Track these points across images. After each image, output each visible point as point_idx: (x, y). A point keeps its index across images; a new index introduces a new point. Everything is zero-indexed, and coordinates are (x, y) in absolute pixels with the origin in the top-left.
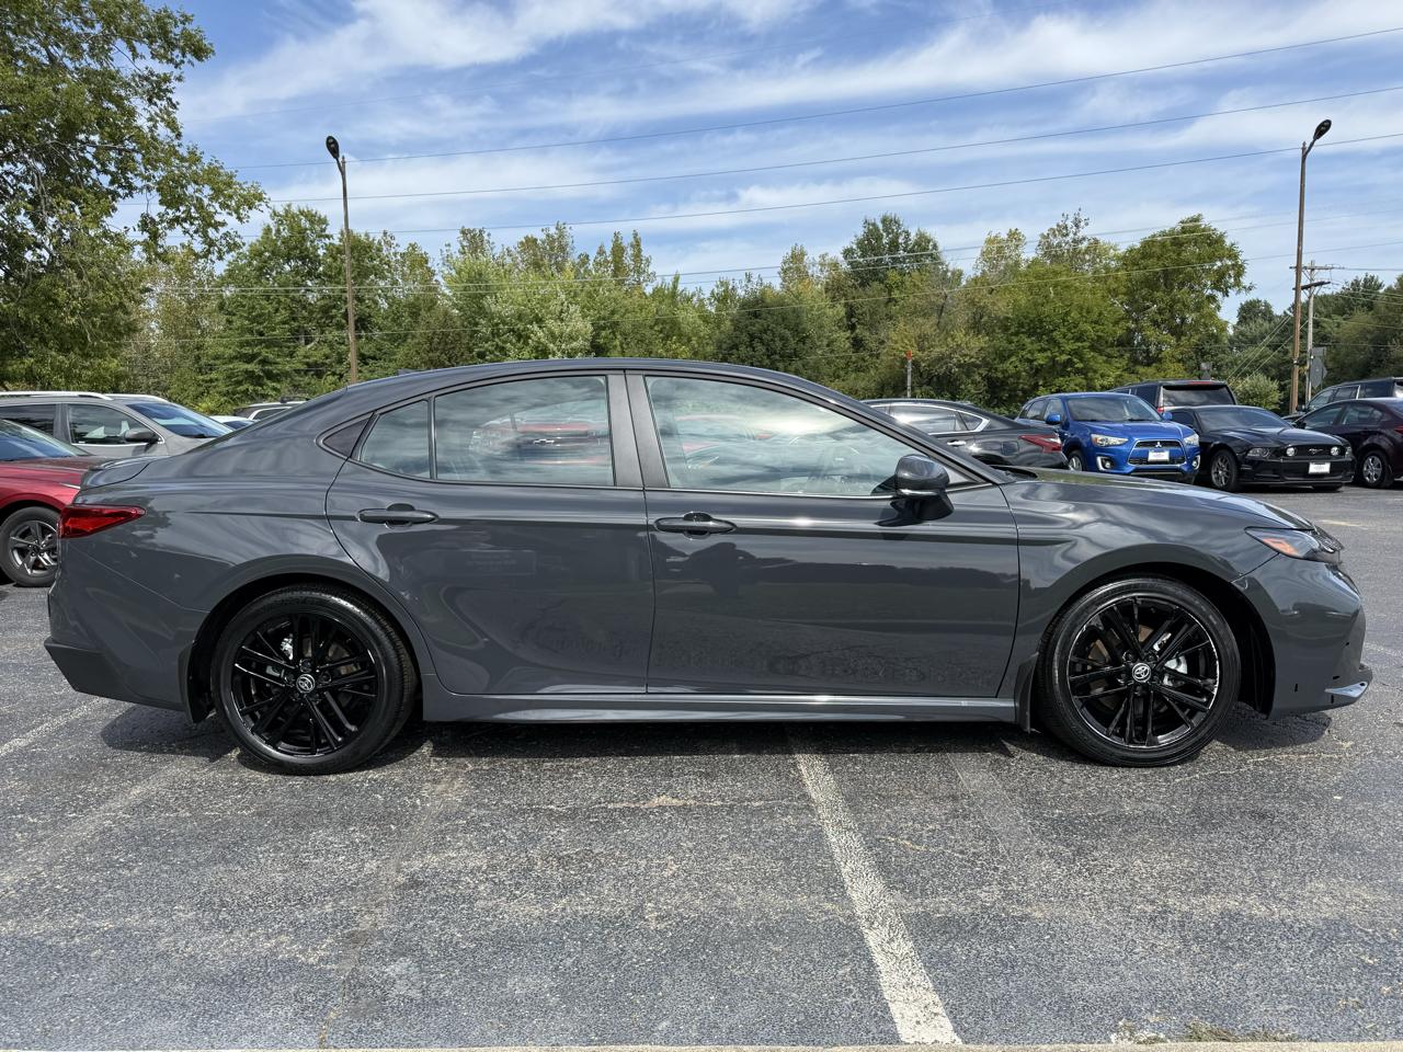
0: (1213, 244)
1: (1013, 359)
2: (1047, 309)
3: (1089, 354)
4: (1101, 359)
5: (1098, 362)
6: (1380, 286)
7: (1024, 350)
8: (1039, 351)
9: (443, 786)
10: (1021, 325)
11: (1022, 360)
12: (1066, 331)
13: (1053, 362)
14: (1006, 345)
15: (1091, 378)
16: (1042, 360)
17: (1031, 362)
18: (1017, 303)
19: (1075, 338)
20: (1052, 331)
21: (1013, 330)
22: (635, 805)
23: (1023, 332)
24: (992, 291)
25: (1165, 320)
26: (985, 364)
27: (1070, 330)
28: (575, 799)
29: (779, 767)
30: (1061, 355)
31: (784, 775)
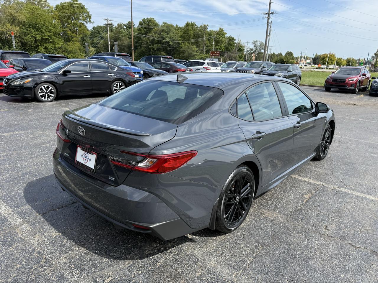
0: (83, 8)
1: (29, 36)
2: (38, 21)
3: (53, 37)
4: (57, 39)
6: (113, 26)
7: (32, 33)
8: (37, 34)
9: (268, 214)
10: (30, 25)
11: (32, 36)
12: (45, 29)
13: (42, 38)
14: (26, 31)
15: (54, 45)
16: (39, 37)
17: (35, 38)
18: (26, 17)
19: (48, 31)
20: (41, 28)
21: (27, 26)
22: (307, 199)
23: (31, 27)
24: (17, 12)
25: (72, 29)
26: (19, 36)
27: (46, 29)
28: (296, 203)
29: (296, 179)
30: (45, 36)
31: (301, 181)
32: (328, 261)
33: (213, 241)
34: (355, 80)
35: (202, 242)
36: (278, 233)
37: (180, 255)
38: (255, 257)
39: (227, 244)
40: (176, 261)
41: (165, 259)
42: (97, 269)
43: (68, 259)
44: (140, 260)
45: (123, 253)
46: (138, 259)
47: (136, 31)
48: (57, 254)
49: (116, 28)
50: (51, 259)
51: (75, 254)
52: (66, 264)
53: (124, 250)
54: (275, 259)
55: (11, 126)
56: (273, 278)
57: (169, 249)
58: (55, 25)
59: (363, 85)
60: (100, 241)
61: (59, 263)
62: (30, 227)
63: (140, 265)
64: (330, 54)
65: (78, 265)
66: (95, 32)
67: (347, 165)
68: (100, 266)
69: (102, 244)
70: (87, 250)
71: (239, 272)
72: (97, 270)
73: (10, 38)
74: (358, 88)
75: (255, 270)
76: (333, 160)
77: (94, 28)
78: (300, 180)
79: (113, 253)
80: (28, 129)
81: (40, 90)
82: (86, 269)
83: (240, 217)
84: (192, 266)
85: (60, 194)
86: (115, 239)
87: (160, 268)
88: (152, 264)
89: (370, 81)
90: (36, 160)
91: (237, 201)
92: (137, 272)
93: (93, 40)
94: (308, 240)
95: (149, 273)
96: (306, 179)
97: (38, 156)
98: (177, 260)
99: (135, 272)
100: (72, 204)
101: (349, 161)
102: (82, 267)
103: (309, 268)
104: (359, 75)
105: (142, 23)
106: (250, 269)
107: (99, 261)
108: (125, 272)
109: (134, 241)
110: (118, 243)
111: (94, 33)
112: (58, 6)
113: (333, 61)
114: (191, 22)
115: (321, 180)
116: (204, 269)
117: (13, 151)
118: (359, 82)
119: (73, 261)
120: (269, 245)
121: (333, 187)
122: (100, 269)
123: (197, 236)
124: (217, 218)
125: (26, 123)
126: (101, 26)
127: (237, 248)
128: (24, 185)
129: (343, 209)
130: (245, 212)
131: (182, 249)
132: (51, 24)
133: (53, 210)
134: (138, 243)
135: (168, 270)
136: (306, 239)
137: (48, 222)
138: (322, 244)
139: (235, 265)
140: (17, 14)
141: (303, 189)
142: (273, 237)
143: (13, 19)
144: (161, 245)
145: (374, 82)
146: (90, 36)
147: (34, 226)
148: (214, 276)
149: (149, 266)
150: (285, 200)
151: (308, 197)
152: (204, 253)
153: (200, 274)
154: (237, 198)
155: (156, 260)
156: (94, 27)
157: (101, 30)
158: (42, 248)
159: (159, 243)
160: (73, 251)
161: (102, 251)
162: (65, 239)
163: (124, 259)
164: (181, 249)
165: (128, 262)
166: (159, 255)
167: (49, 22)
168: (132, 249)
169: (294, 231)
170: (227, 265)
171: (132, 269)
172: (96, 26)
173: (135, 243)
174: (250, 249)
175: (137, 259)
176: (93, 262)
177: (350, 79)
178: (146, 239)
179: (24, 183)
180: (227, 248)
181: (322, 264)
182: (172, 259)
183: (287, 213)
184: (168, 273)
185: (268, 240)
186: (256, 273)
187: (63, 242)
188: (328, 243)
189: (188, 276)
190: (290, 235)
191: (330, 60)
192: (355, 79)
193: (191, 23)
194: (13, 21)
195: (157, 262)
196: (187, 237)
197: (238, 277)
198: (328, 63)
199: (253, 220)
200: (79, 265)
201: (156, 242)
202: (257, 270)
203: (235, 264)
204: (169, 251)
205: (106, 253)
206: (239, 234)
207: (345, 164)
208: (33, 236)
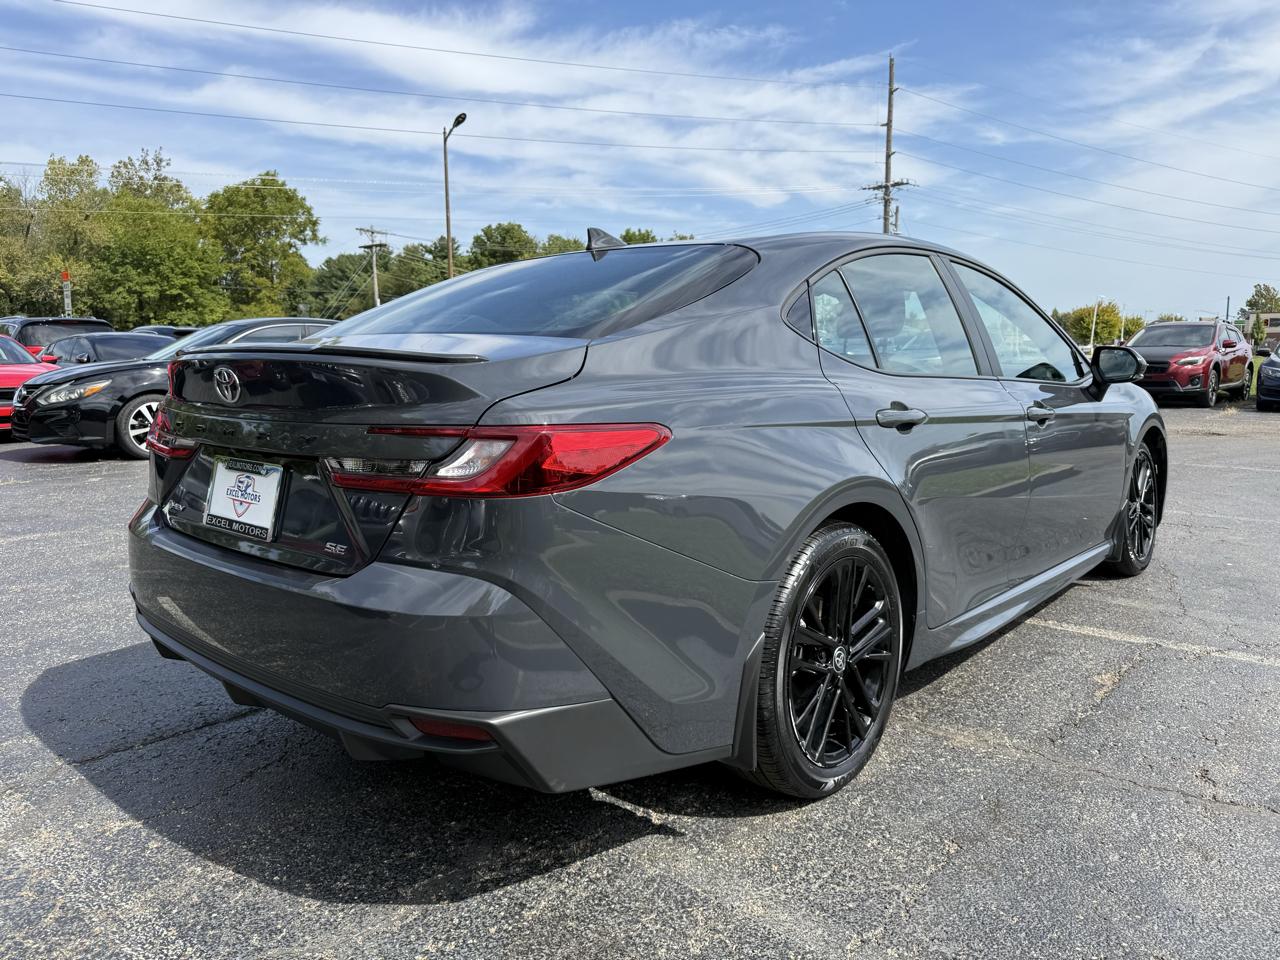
0: (291, 200)
1: (120, 289)
2: (151, 242)
3: (197, 291)
4: (209, 296)
5: (207, 298)
6: (391, 253)
7: (131, 281)
8: (147, 284)
9: (963, 738)
10: (124, 256)
11: (130, 291)
12: (173, 266)
13: (163, 296)
14: (111, 275)
15: (201, 313)
16: (151, 293)
17: (140, 294)
18: (115, 233)
19: (183, 273)
20: (158, 265)
21: (116, 260)
22: (1105, 689)
23: (127, 263)
24: (87, 217)
25: (259, 264)
26: (90, 293)
27: (176, 265)
28: (1068, 701)
29: (1053, 633)
30: (170, 289)
31: (1073, 636)
32: (1239, 886)
33: (752, 828)
34: (1200, 362)
35: (706, 833)
36: (1012, 798)
37: (618, 881)
38: (930, 880)
39: (811, 839)
40: (600, 900)
41: (558, 897)
42: (272, 939)
43: (153, 908)
44: (452, 901)
45: (383, 882)
46: (445, 900)
47: (465, 265)
48: (115, 890)
49: (400, 261)
50: (84, 909)
51: (187, 888)
52: (146, 922)
53: (390, 870)
54: (1018, 883)
55: (21, 520)
56: (1018, 952)
57: (575, 861)
58: (204, 252)
59: (1231, 381)
60: (294, 841)
61: (114, 920)
62: (24, 804)
63: (452, 920)
64: (1099, 306)
65: (194, 925)
66: (334, 276)
67: (1232, 586)
68: (284, 927)
69: (300, 852)
70: (239, 872)
71: (870, 935)
72: (271, 944)
73: (59, 297)
74: (1214, 390)
75: (937, 925)
76: (1178, 574)
77: (329, 262)
78: (1065, 634)
79: (345, 881)
80: (77, 525)
81: (135, 418)
82: (226, 939)
83: (853, 738)
84: (673, 919)
85: (158, 701)
86: (353, 834)
87: (537, 927)
88: (502, 914)
89: (1251, 366)
90: (89, 607)
91: (838, 669)
92: (440, 944)
93: (326, 301)
94: (1140, 816)
95: (490, 946)
96: (1087, 630)
97: (96, 594)
98: (608, 897)
99: (430, 947)
100: (201, 728)
101: (1238, 575)
102: (211, 933)
103: (1168, 913)
104: (1212, 347)
105: (483, 240)
106: (919, 924)
107: (284, 909)
108: (389, 946)
109: (432, 837)
110: (366, 846)
111: (330, 278)
112: (215, 196)
113: (1113, 326)
114: (639, 231)
115: (1147, 631)
116: (720, 927)
117: (13, 583)
118: (1214, 368)
119: (175, 911)
120: (982, 837)
121: (1197, 649)
122: (283, 938)
123: (686, 814)
124: (761, 722)
125: (71, 511)
126: (351, 256)
127: (854, 850)
128: (29, 678)
129: (1254, 713)
130: (873, 721)
131: (627, 860)
132: (193, 249)
133: (123, 748)
134: (448, 846)
135: (568, 936)
136: (1130, 813)
137: (98, 786)
138: (1202, 828)
139: (850, 909)
140: (86, 226)
141: (1087, 660)
142: (996, 810)
143: (72, 242)
144: (540, 847)
145: (1266, 365)
146: (316, 289)
147: (40, 800)
148: (768, 952)
149: (488, 921)
150: (1020, 692)
151: (1109, 683)
152: (717, 871)
153: (707, 944)
154: (839, 656)
155: (518, 899)
156: (330, 259)
157: (351, 267)
158: (57, 872)
159: (532, 844)
160: (181, 877)
161: (300, 877)
162: (153, 838)
163: (386, 901)
164: (623, 858)
165: (402, 910)
166: (534, 883)
167: (185, 247)
168: (419, 865)
169: (1076, 787)
170: (818, 912)
171: (418, 933)
172: (335, 257)
173: (435, 844)
174: (906, 854)
175: (439, 901)
176: (257, 913)
177: (1183, 360)
178: (478, 832)
179: (31, 671)
180: (813, 851)
181: (1220, 895)
182: (584, 895)
183: (1036, 732)
184: (568, 947)
185: (977, 821)
186: (945, 936)
187: (143, 851)
188: (1224, 822)
189: (653, 954)
190: (1064, 801)
191: (1101, 325)
192: (1200, 359)
193: (637, 233)
194: (72, 246)
195: (522, 906)
196: (647, 821)
197: (870, 952)
198: (1096, 334)
199: (907, 758)
200: (199, 927)
201: (519, 840)
202: (947, 925)
203: (851, 905)
204: (572, 869)
205: (312, 880)
206: (857, 802)
207: (1226, 583)
208: (29, 833)
